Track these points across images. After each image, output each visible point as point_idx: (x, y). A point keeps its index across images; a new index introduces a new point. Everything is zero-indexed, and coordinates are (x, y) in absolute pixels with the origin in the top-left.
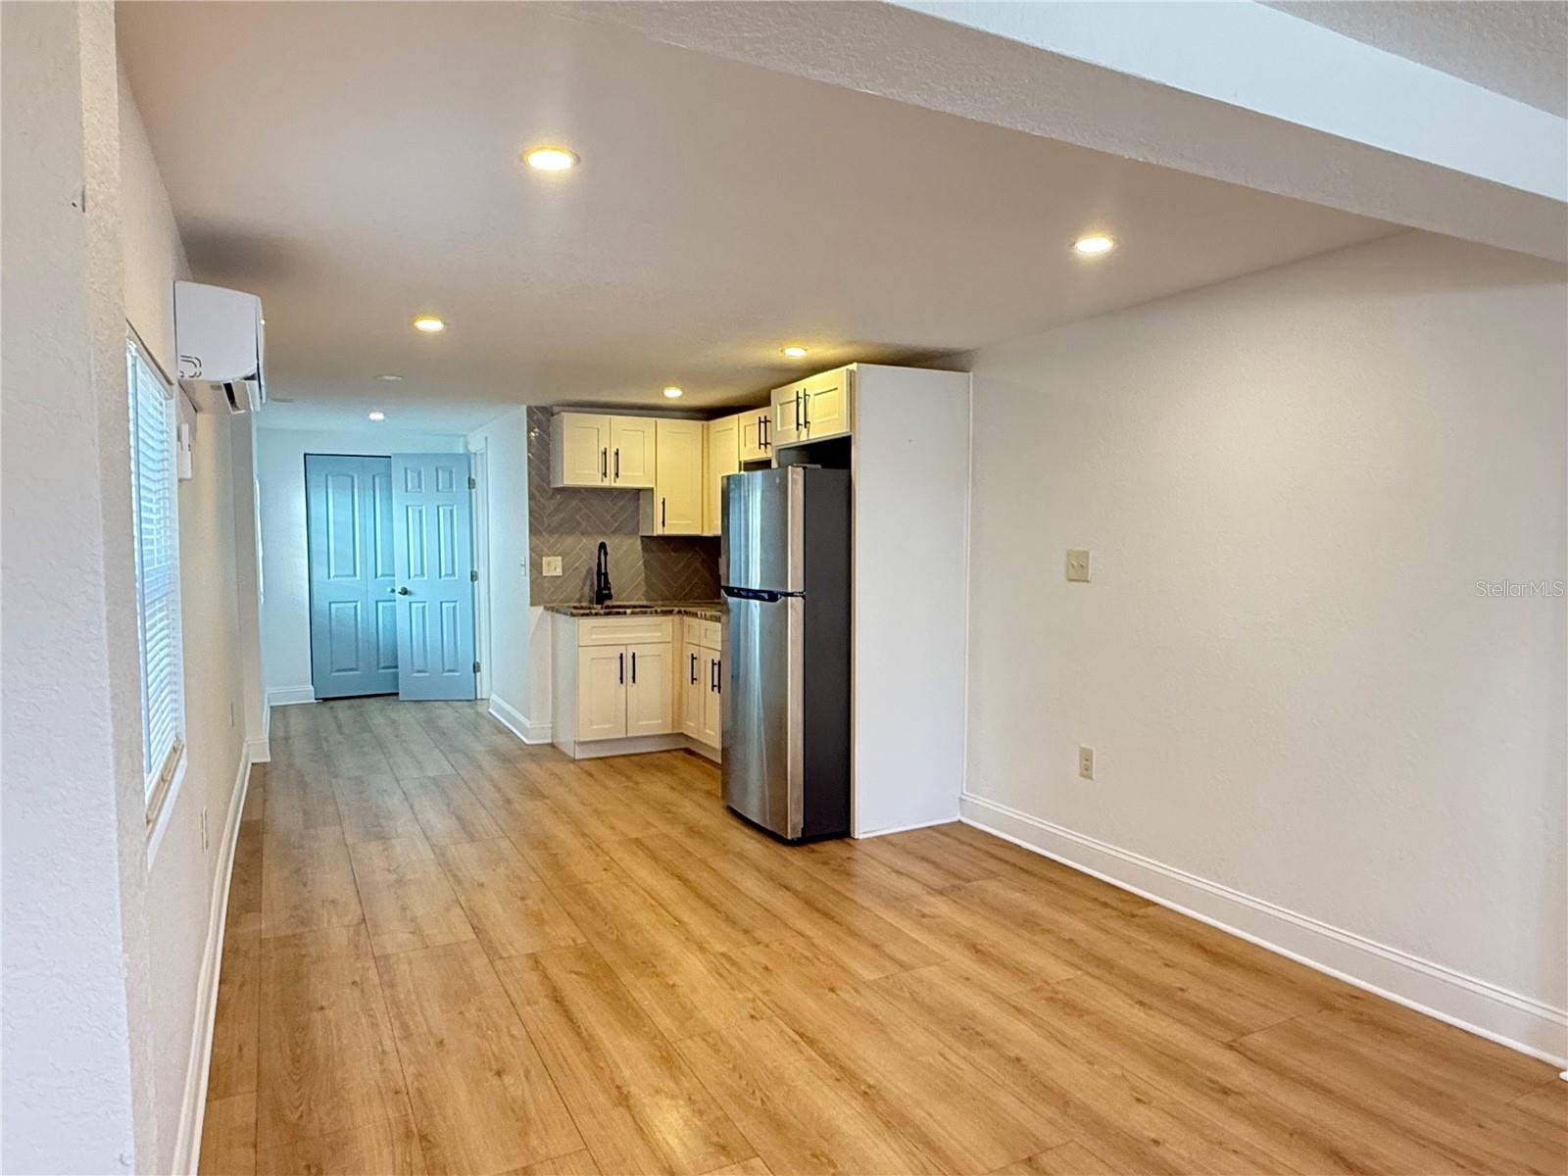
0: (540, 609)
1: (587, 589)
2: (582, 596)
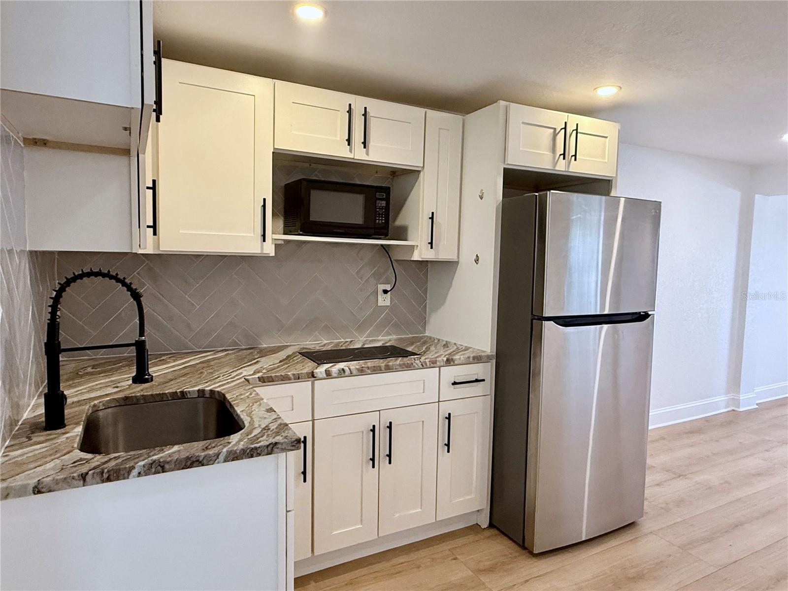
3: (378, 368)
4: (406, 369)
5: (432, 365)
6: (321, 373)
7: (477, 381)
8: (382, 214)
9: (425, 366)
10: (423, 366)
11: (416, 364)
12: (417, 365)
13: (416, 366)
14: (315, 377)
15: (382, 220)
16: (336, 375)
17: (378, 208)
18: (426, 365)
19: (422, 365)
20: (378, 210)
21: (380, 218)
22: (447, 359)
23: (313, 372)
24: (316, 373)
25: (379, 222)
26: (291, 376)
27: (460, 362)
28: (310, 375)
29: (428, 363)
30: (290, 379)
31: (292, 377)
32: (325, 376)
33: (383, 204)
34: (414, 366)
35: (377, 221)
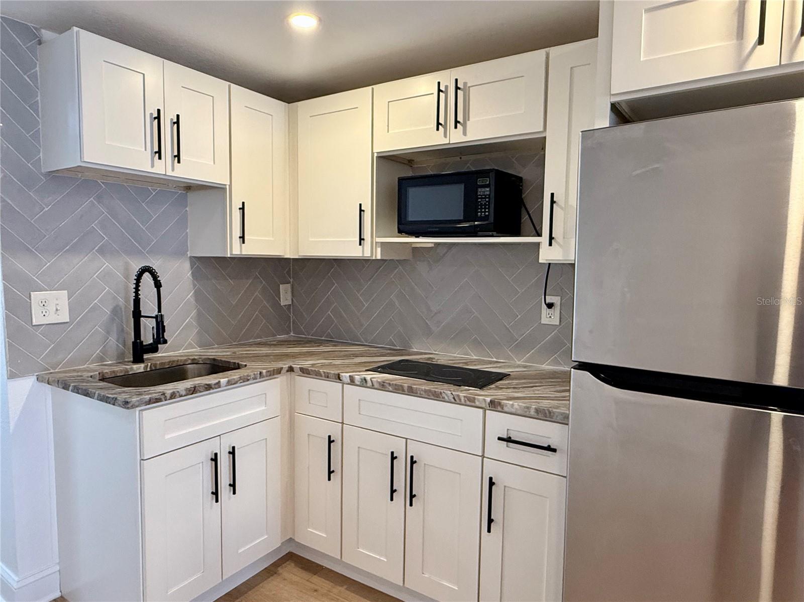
0: (28, 383)
1: (113, 340)
2: (104, 352)
3: (400, 388)
4: (433, 398)
5: (468, 403)
6: (345, 377)
7: (549, 449)
8: (485, 205)
9: (458, 401)
10: (455, 400)
11: (447, 395)
12: (448, 397)
13: (446, 398)
14: (341, 380)
15: (485, 212)
16: (358, 383)
17: (480, 198)
18: (460, 400)
19: (454, 398)
20: (479, 200)
21: (483, 210)
22: (491, 401)
23: (339, 375)
24: (342, 376)
25: (481, 214)
26: (322, 373)
27: (513, 411)
28: (337, 377)
29: (463, 399)
30: (321, 376)
31: (323, 375)
32: (349, 381)
33: (487, 191)
34: (444, 398)
35: (479, 214)
